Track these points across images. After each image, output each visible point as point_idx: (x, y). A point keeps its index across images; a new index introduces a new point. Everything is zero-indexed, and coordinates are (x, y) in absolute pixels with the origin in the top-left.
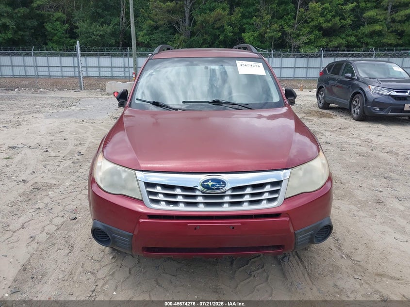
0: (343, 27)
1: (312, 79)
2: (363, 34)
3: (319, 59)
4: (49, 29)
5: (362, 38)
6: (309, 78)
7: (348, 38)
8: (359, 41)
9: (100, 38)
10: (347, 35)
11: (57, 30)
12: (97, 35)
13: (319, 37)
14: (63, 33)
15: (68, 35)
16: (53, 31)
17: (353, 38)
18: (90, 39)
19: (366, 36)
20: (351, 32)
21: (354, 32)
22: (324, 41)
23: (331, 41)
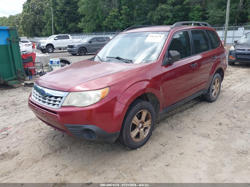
4: (190, 16)
9: (220, 19)
11: (195, 16)
12: (219, 17)
14: (198, 18)
15: (201, 19)
16: (192, 17)
18: (213, 20)
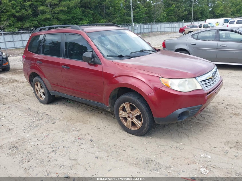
0: (28, 15)
1: (19, 48)
2: (40, 20)
3: (19, 35)
5: (41, 22)
6: (17, 47)
7: (33, 22)
8: (39, 24)
10: (31, 20)
13: (15, 22)
17: (36, 22)
19: (42, 20)
20: (33, 19)
21: (35, 19)
22: (19, 24)
23: (24, 24)
